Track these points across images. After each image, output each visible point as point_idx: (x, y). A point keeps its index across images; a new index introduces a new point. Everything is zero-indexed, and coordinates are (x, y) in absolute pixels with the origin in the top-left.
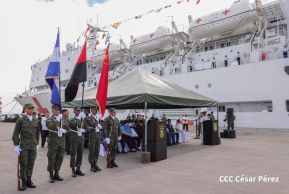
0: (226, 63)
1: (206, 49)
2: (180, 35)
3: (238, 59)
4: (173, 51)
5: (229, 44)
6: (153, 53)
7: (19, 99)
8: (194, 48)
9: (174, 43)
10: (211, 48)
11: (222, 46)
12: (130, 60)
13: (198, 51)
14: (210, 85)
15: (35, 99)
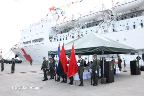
0: (134, 27)
1: (122, 19)
2: (107, 11)
3: (141, 24)
4: (103, 21)
5: (135, 16)
6: (91, 22)
7: (13, 49)
8: (115, 19)
9: (103, 16)
10: (125, 18)
11: (132, 17)
12: (78, 26)
13: (117, 20)
14: (125, 40)
15: (23, 50)
